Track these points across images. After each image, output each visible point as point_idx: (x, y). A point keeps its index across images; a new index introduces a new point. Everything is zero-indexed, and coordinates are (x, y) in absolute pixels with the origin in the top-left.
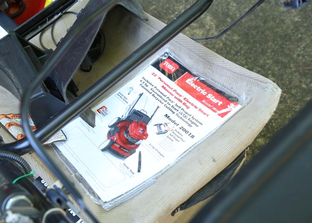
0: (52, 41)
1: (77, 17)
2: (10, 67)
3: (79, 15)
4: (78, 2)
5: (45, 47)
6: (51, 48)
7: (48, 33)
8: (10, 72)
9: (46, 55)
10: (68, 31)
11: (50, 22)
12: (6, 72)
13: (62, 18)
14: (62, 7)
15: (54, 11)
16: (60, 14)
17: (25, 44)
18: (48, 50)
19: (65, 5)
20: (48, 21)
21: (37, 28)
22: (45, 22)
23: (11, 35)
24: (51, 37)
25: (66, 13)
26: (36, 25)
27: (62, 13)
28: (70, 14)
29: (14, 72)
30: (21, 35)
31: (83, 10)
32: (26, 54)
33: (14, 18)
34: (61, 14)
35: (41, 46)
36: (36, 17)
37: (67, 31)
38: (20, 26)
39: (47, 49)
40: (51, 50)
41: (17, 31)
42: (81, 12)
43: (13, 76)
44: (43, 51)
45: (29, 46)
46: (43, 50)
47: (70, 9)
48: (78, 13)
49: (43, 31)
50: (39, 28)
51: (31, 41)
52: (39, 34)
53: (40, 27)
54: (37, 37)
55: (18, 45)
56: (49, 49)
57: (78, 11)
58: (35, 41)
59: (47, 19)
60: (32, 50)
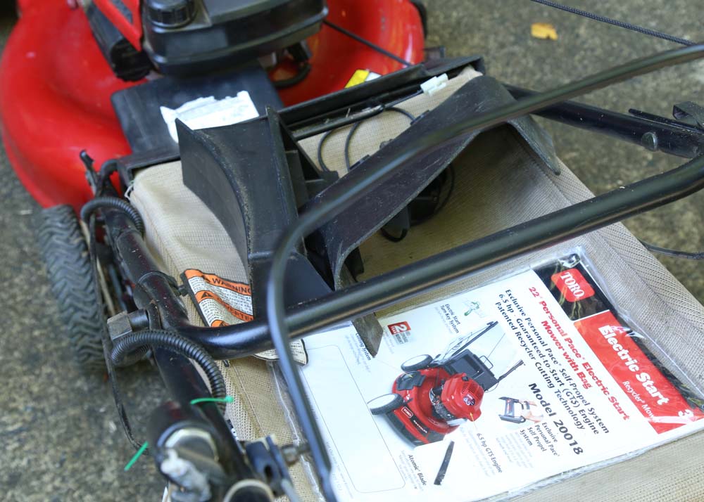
0: (343, 157)
1: (411, 124)
2: (246, 180)
3: (417, 121)
4: (422, 94)
5: (323, 164)
6: (336, 170)
7: (339, 139)
8: (243, 190)
9: (321, 180)
10: (382, 147)
11: (352, 117)
12: (234, 188)
13: (378, 118)
14: (387, 94)
15: (368, 97)
16: (378, 107)
17: (290, 144)
18: (329, 171)
19: (394, 93)
20: (349, 115)
21: (322, 121)
22: (343, 114)
23: (269, 119)
24: (343, 148)
25: (391, 109)
26: (322, 116)
27: (383, 106)
28: (398, 114)
29: (252, 193)
30: (288, 124)
31: (428, 114)
32: (287, 164)
33: (280, 88)
34: (381, 109)
35: (317, 160)
36: (329, 99)
37: (380, 147)
38: (290, 108)
39: (327, 169)
40: (335, 173)
41: (282, 115)
42: (422, 116)
43: (245, 200)
44: (318, 169)
45: (295, 152)
46: (320, 169)
47: (402, 105)
48: (416, 116)
49: (332, 131)
50: (327, 122)
51: (301, 143)
52: (322, 135)
53: (329, 122)
54: (316, 140)
55: (277, 142)
56: (331, 169)
57: (417, 113)
58: (309, 145)
59: (349, 110)
60: (298, 158)
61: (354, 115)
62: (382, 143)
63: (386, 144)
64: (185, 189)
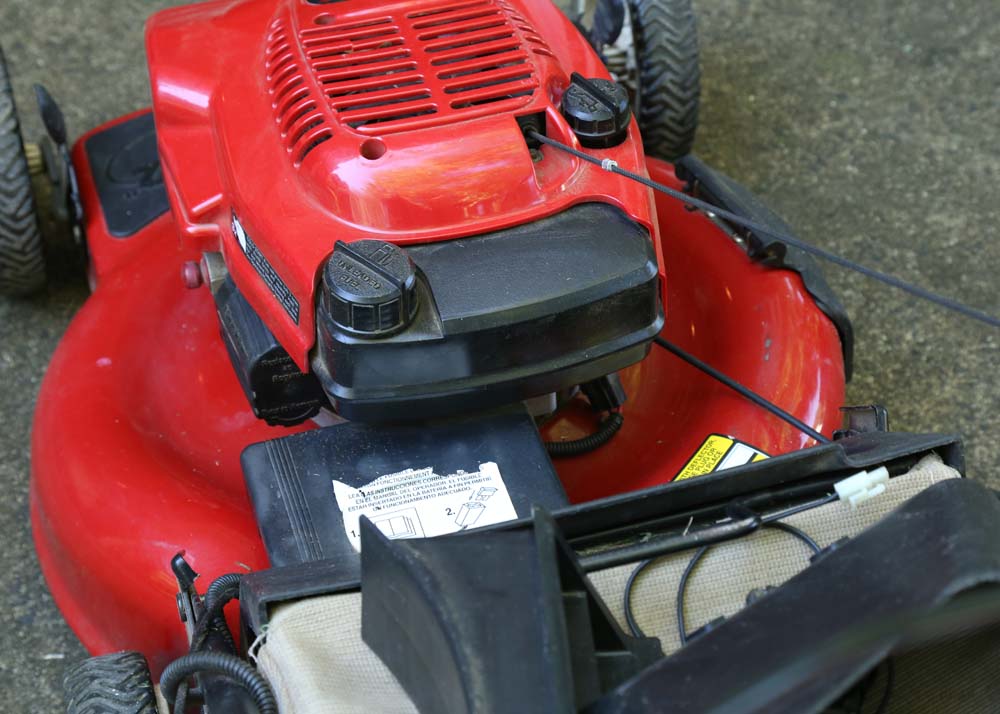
0: (673, 611)
1: (812, 559)
2: (484, 647)
3: (823, 557)
4: (837, 503)
5: (633, 621)
6: (656, 635)
7: (668, 574)
8: (475, 667)
9: (628, 653)
10: (753, 601)
11: (696, 537)
12: (458, 661)
13: (747, 540)
14: (767, 495)
15: (729, 498)
16: (748, 522)
17: (572, 578)
18: (643, 636)
19: (781, 493)
20: (692, 530)
21: (636, 535)
22: (678, 526)
23: (536, 526)
24: (675, 594)
25: (773, 525)
26: (637, 526)
27: (758, 520)
28: (787, 535)
29: (492, 674)
30: (568, 536)
31: (847, 545)
32: (563, 621)
34: (755, 525)
35: (622, 611)
36: (652, 497)
37: (748, 600)
38: (579, 507)
39: (641, 632)
40: (655, 641)
41: (560, 521)
42: (834, 548)
43: (478, 687)
44: (622, 632)
45: (580, 595)
46: (626, 630)
47: (799, 518)
48: (823, 544)
49: (653, 559)
50: (646, 539)
51: (595, 579)
52: (635, 566)
53: (651, 541)
54: (624, 573)
55: (548, 576)
56: (648, 633)
57: (826, 539)
58: (609, 584)
59: (692, 519)
60: (585, 609)
61: (700, 533)
62: (752, 592)
63: (758, 594)
64: (364, 648)
